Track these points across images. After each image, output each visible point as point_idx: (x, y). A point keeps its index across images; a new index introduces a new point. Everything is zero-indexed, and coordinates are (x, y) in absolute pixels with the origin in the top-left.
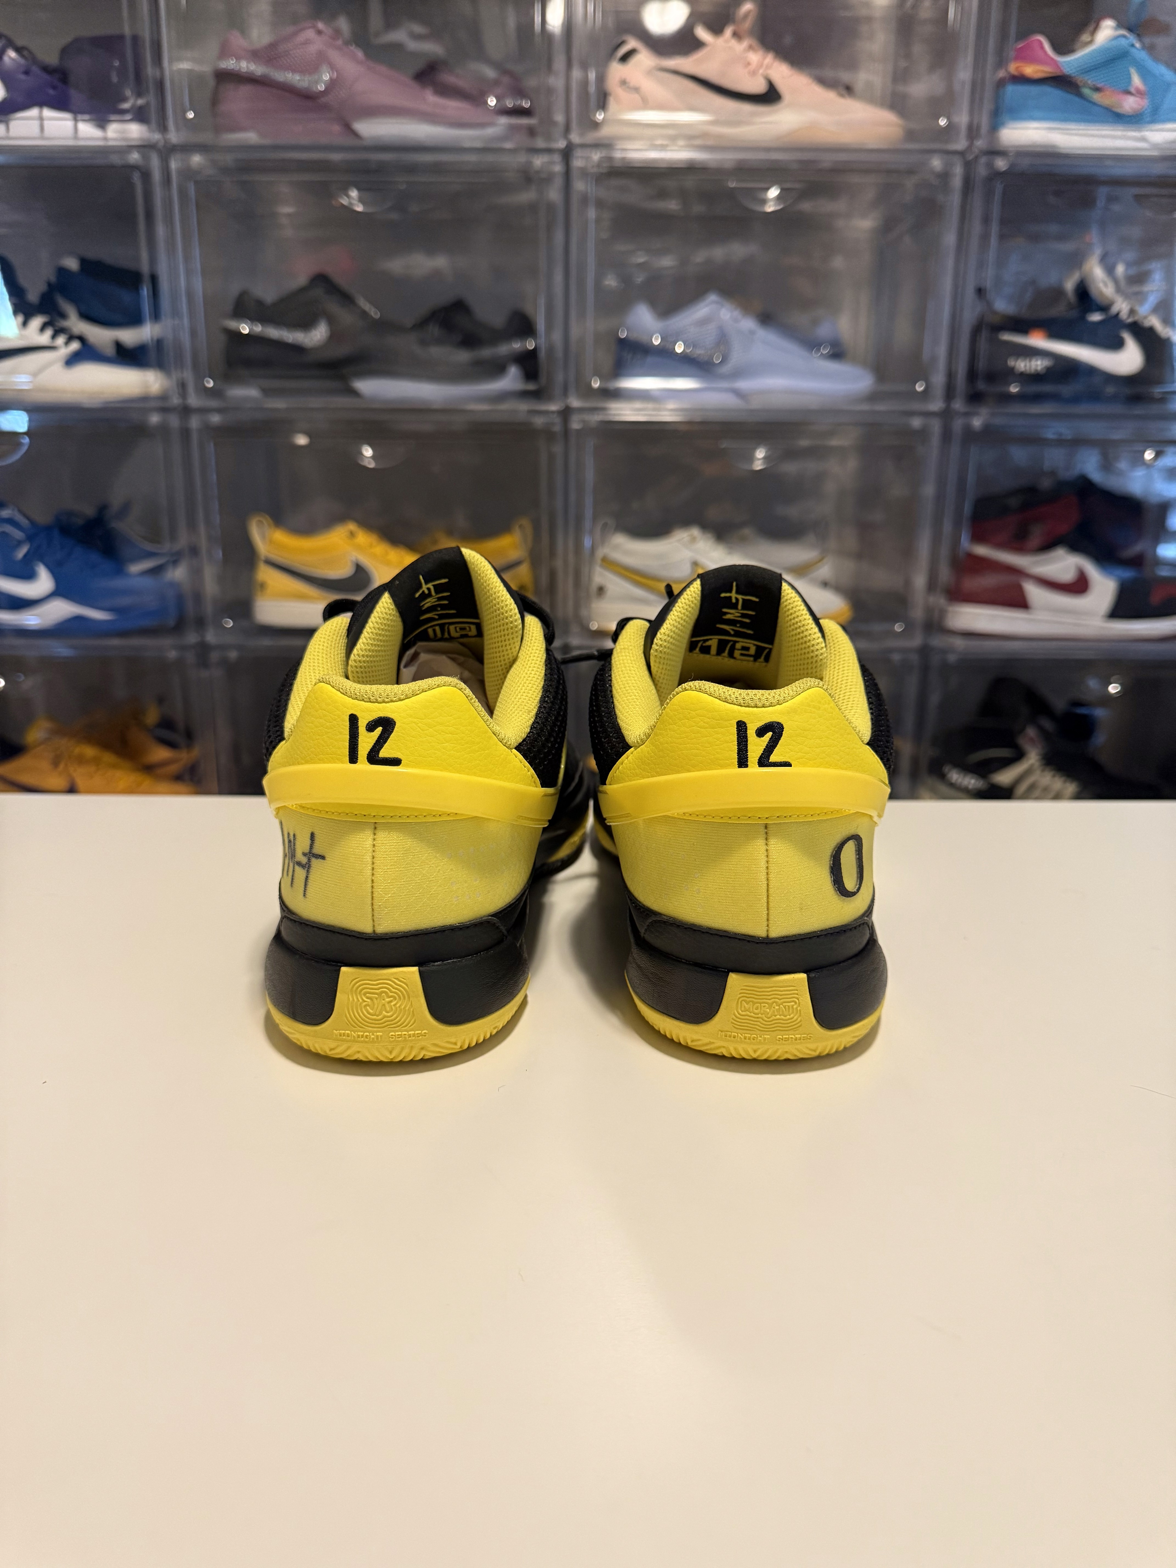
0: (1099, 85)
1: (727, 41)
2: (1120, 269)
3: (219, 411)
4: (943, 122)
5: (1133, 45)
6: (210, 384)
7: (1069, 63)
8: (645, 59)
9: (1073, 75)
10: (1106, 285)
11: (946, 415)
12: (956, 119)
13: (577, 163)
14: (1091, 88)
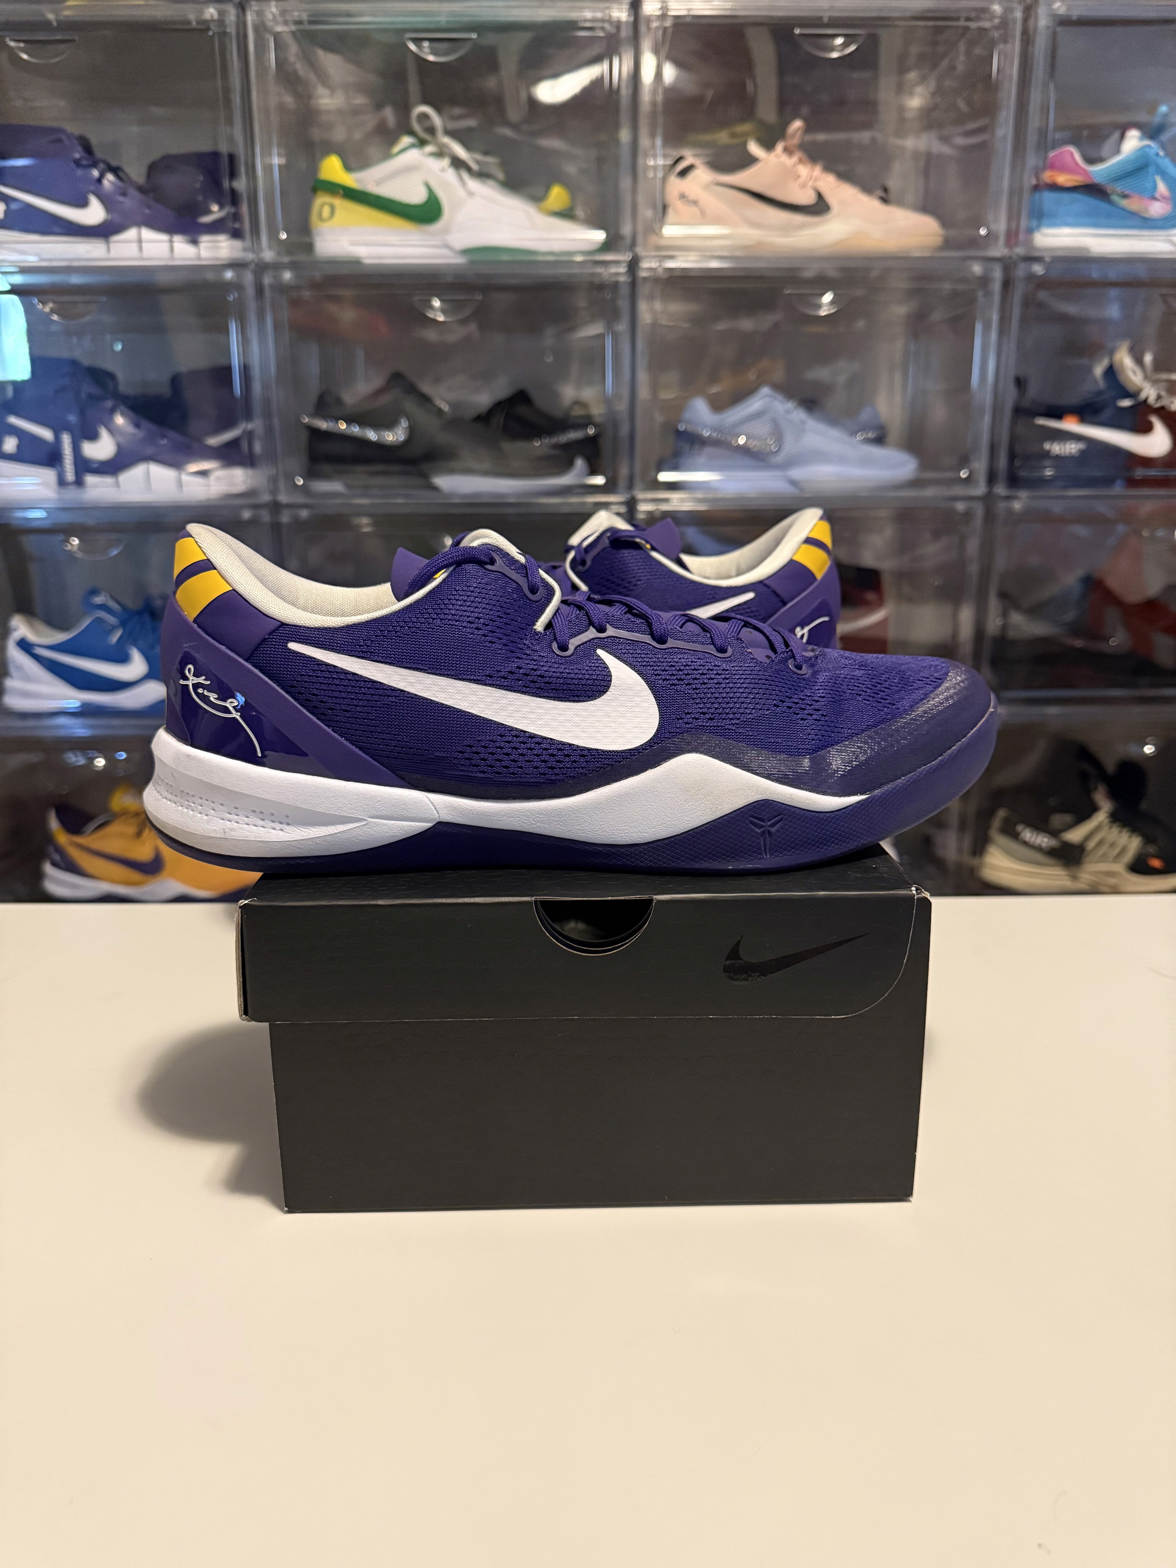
0: (1126, 193)
1: (778, 156)
2: (1148, 358)
3: (306, 506)
4: (983, 232)
5: (1157, 154)
6: (300, 482)
7: (1098, 171)
8: (702, 175)
9: (1102, 183)
10: (1134, 373)
11: (988, 499)
12: (993, 227)
13: (643, 274)
14: (1119, 195)
